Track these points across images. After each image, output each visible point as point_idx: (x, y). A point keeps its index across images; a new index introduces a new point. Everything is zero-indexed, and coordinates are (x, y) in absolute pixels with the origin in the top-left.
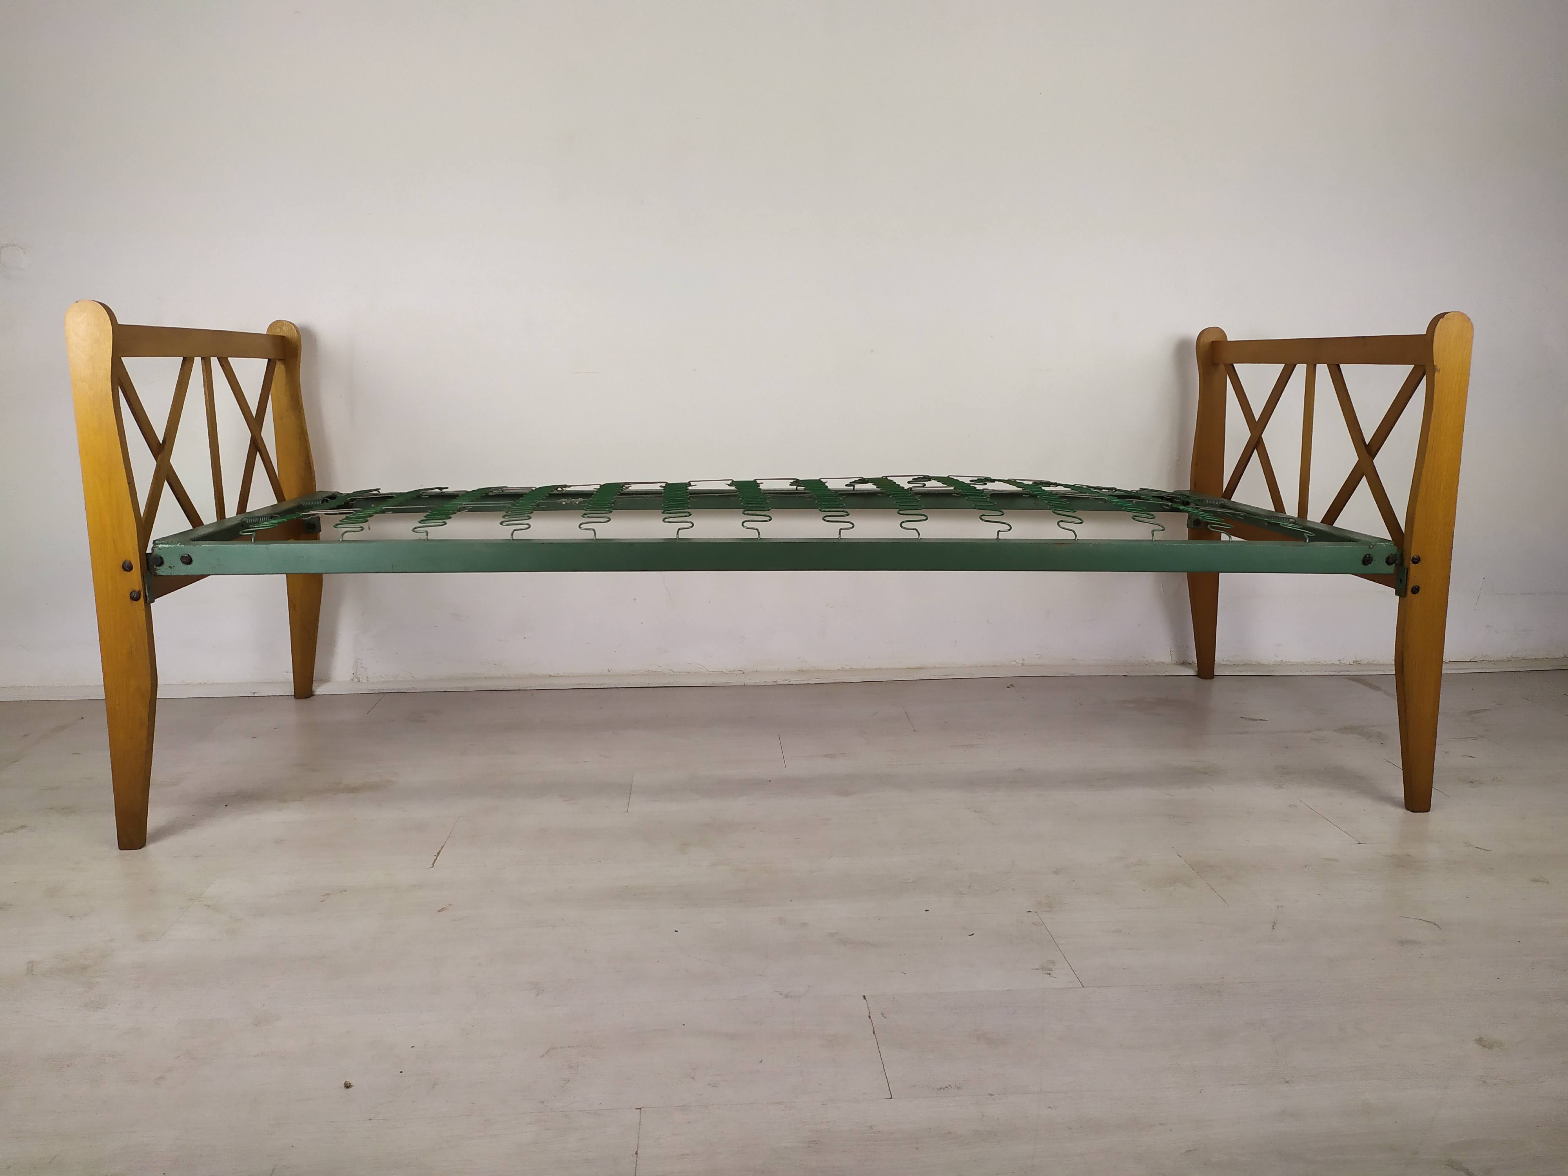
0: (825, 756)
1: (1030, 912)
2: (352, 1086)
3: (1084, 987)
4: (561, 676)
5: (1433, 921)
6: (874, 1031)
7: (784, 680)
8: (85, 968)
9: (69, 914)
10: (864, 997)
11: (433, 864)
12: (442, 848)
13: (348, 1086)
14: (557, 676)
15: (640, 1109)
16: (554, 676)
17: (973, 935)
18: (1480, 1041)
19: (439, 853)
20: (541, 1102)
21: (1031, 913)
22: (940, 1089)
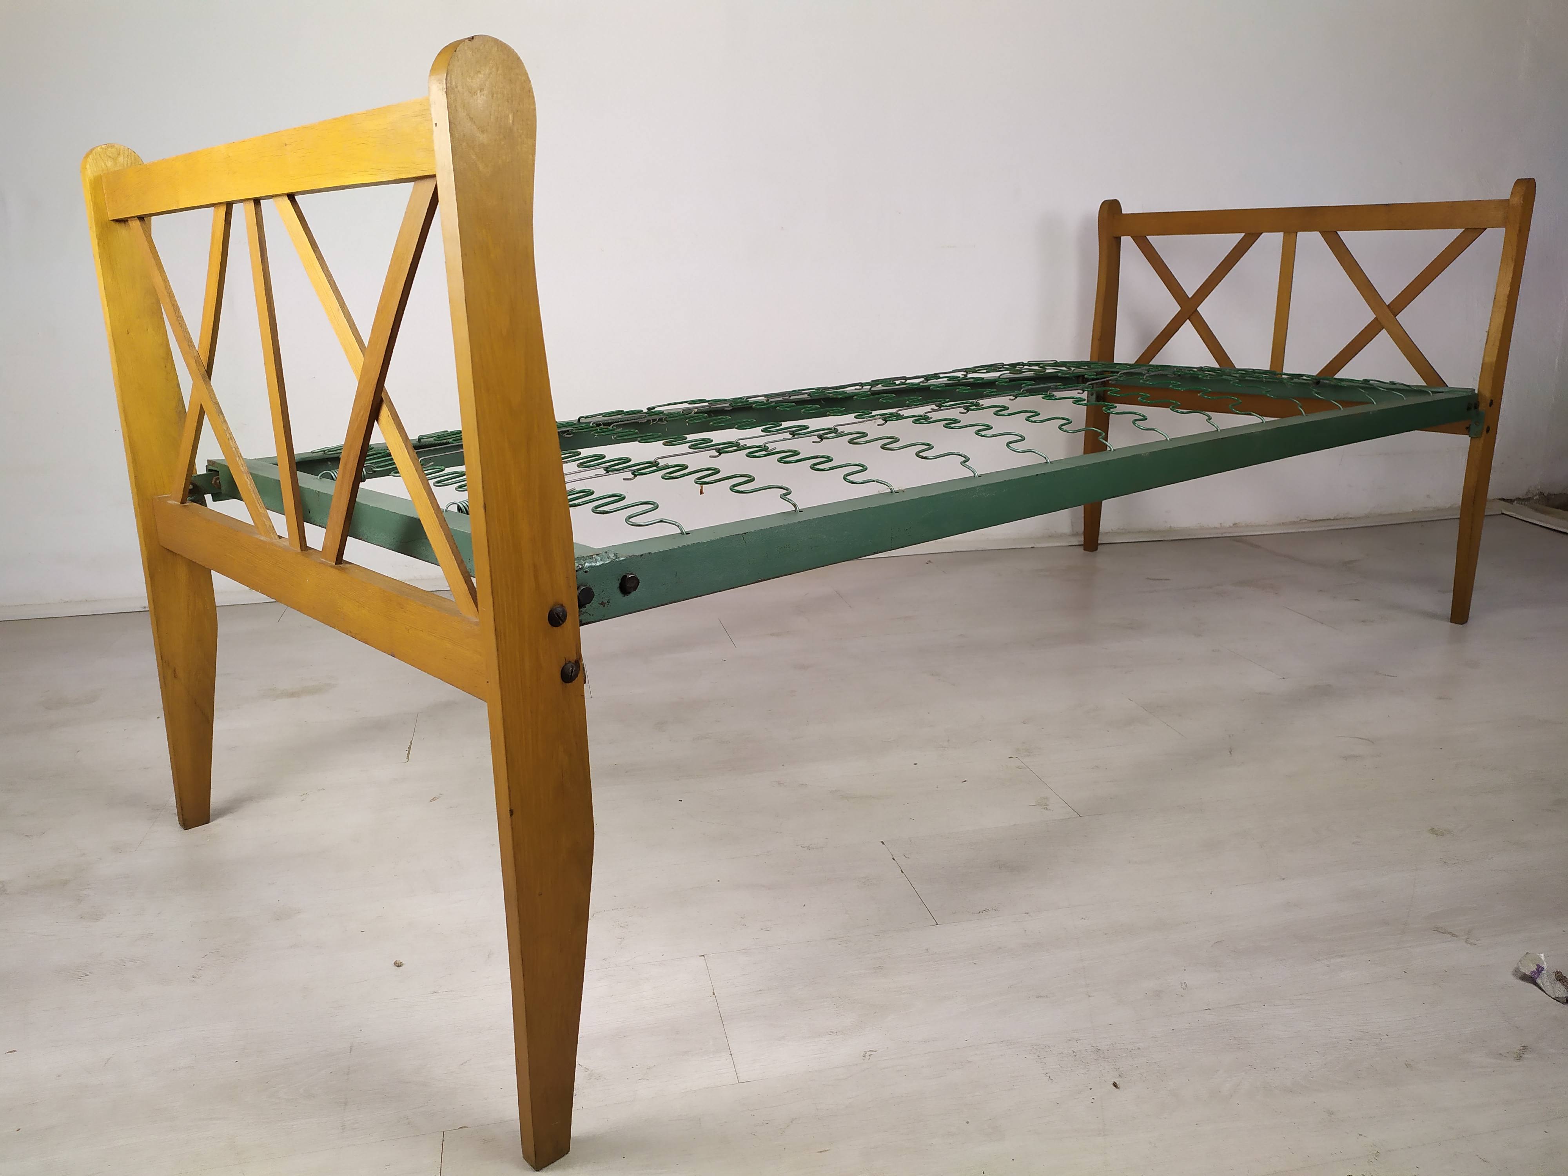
0: (772, 635)
1: (1011, 757)
2: (403, 964)
3: (1080, 816)
5: (1367, 738)
6: (902, 871)
8: (65, 883)
9: (23, 834)
10: (883, 842)
11: (408, 758)
12: (411, 743)
13: (398, 965)
15: (703, 956)
17: (965, 781)
18: (1432, 831)
19: (410, 748)
20: (604, 960)
21: (1012, 759)
22: (980, 912)
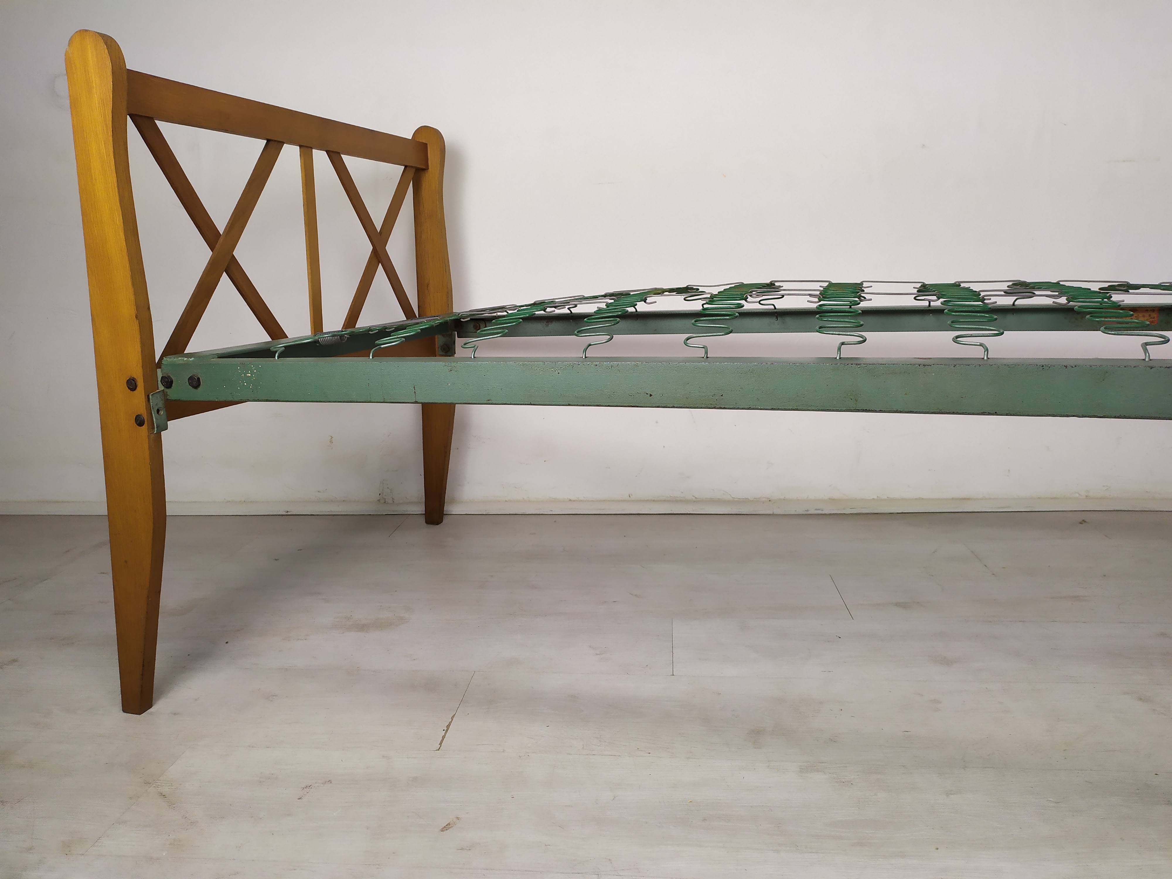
4: (581, 501)
7: (816, 510)
11: (441, 744)
12: (452, 718)
14: (577, 501)
16: (574, 501)
19: (448, 726)
